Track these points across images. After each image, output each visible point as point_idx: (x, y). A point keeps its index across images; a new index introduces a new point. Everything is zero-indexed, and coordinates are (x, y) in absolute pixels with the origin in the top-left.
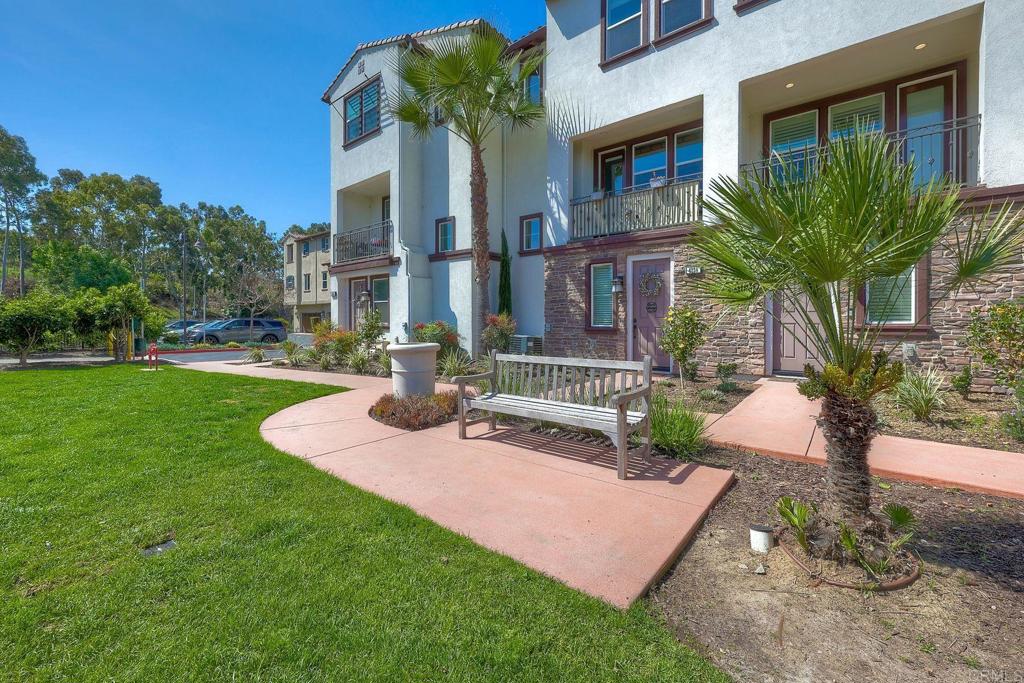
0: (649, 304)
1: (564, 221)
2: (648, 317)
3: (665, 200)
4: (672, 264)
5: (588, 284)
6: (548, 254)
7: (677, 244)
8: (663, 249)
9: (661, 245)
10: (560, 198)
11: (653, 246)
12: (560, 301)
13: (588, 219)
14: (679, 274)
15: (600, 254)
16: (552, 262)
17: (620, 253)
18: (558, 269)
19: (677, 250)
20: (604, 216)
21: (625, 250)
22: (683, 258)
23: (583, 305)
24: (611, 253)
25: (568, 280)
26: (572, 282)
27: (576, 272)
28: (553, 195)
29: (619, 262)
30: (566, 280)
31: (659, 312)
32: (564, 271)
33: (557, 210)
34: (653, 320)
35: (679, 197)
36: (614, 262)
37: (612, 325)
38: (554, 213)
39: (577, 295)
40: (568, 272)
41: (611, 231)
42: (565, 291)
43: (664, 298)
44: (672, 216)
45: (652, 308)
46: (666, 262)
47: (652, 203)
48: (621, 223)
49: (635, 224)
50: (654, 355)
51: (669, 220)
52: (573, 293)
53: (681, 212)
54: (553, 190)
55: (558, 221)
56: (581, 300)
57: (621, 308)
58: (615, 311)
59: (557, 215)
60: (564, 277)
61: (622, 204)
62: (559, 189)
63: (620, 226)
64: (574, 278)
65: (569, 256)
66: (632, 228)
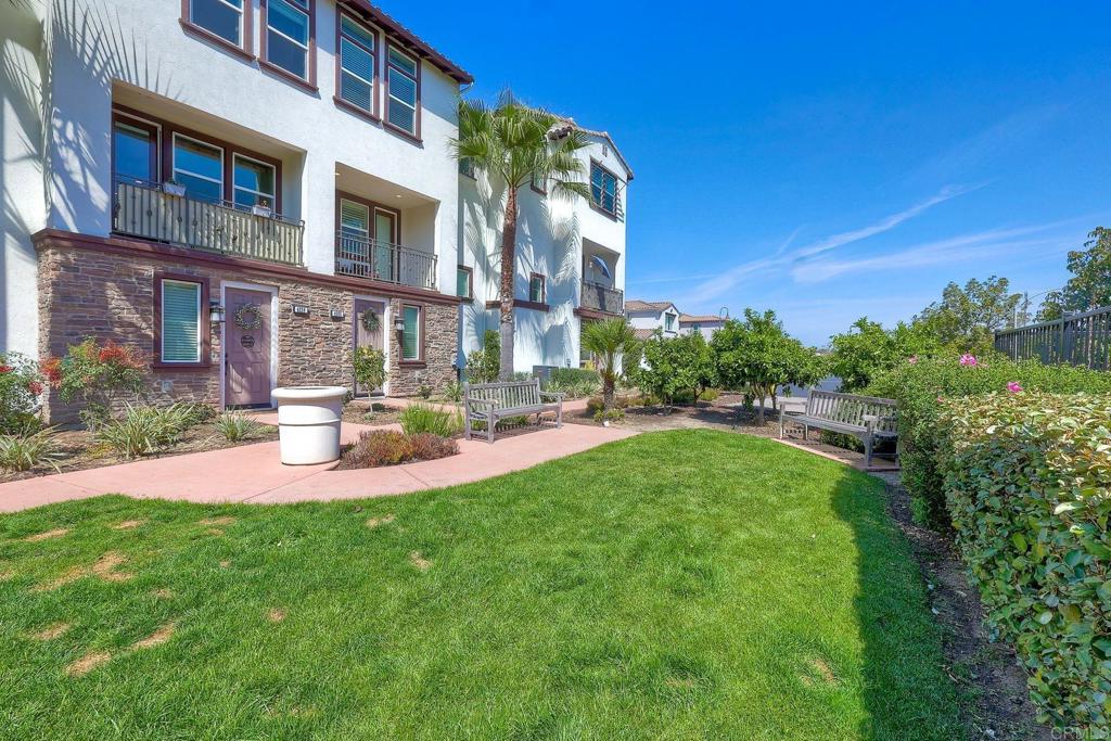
0: (244, 338)
1: (100, 197)
2: (243, 352)
3: (266, 231)
4: (275, 301)
5: (157, 303)
6: (64, 243)
7: (285, 281)
8: (269, 283)
9: (267, 278)
10: (87, 156)
11: (259, 277)
12: (95, 323)
13: (150, 214)
14: (284, 314)
15: (179, 268)
16: (71, 257)
17: (213, 274)
18: (87, 272)
19: (283, 287)
20: (180, 220)
21: (221, 273)
22: (290, 296)
23: (150, 333)
24: (199, 271)
25: (112, 292)
26: (123, 297)
27: (133, 283)
28: (68, 144)
29: (212, 284)
30: (109, 292)
31: (256, 347)
32: (103, 277)
33: (80, 172)
34: (249, 355)
35: (280, 235)
36: (205, 283)
37: (199, 361)
38: (71, 172)
39: (135, 318)
40: (114, 281)
41: (191, 242)
42: (107, 308)
43: (263, 332)
44: (272, 251)
45: (248, 342)
46: (268, 296)
47: (249, 229)
48: (208, 238)
49: (227, 245)
50: (251, 391)
51: (269, 253)
52: (125, 314)
53: (282, 250)
54: (70, 134)
55: (83, 189)
56: (144, 325)
57: (214, 341)
58: (206, 343)
59: (78, 178)
60: (102, 286)
61: (208, 215)
62: (85, 141)
63: (206, 240)
64: (129, 292)
65: (116, 257)
66: (225, 248)
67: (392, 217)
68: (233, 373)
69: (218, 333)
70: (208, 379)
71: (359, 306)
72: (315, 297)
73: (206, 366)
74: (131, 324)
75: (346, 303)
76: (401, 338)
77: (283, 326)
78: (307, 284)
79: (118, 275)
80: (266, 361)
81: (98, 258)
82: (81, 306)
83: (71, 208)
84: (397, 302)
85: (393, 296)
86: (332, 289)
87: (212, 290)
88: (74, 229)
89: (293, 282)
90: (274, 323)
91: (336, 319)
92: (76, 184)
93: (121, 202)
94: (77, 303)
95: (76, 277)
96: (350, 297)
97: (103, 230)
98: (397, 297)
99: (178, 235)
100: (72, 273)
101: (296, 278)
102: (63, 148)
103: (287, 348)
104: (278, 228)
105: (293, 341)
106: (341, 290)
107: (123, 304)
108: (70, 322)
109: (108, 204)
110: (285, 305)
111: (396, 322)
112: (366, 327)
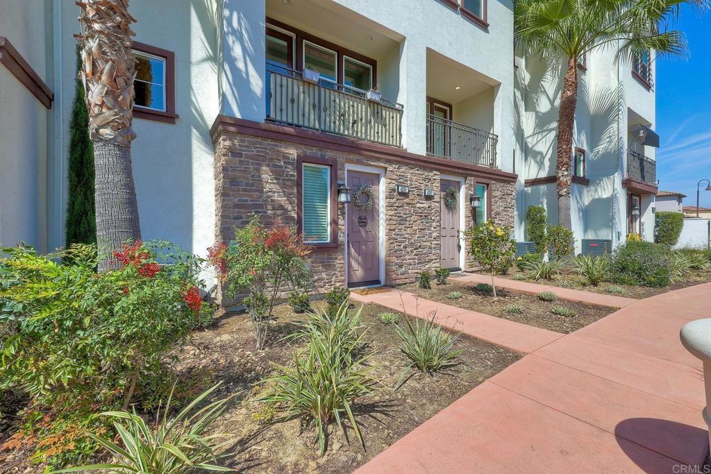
0: (360, 218)
1: (257, 83)
2: (360, 232)
3: (376, 115)
4: (383, 181)
5: (299, 185)
6: (232, 129)
7: (390, 162)
8: (379, 164)
9: (378, 159)
10: (248, 44)
11: (372, 158)
12: (254, 207)
13: (293, 101)
14: (391, 194)
15: (314, 151)
16: (237, 142)
17: (340, 157)
18: (248, 157)
19: (390, 168)
20: (314, 108)
21: (346, 155)
22: (395, 177)
23: (294, 215)
24: (329, 154)
25: (266, 175)
26: (275, 181)
27: (281, 167)
28: (234, 32)
29: (339, 167)
30: (264, 176)
31: (369, 227)
32: (259, 160)
33: (242, 58)
34: (363, 233)
35: (385, 118)
36: (333, 166)
37: (329, 241)
38: (236, 59)
39: (282, 200)
40: (268, 166)
41: (323, 128)
42: (261, 191)
43: (373, 212)
44: (380, 134)
45: (363, 222)
46: (378, 177)
47: (364, 113)
48: (335, 123)
49: (348, 129)
50: (366, 269)
51: (378, 137)
52: (276, 197)
53: (387, 133)
54: (235, 24)
55: (245, 77)
56: (290, 208)
57: (341, 222)
58: (334, 222)
59: (241, 65)
60: (258, 170)
61: (335, 101)
62: (246, 30)
63: (332, 125)
64: (278, 175)
65: (269, 142)
66: (346, 133)
67: (444, 112)
68: (352, 250)
69: (343, 214)
70: (336, 259)
71: (445, 185)
72: (413, 176)
73: (334, 246)
74: (281, 207)
75: (433, 182)
76: (474, 214)
77: (390, 206)
78: (407, 164)
79: (271, 159)
80: (375, 239)
81: (256, 143)
82: (244, 190)
83: (237, 95)
84: (471, 180)
85: (468, 175)
86: (424, 168)
87: (339, 172)
88: (238, 116)
89: (398, 162)
90: (382, 202)
91: (429, 198)
92: (240, 71)
93: (272, 91)
94: (241, 188)
95: (241, 161)
96: (437, 176)
97: (259, 116)
98: (471, 176)
99: (312, 121)
100: (237, 159)
101: (399, 159)
102: (230, 36)
103: (393, 227)
104: (384, 112)
105: (398, 221)
106: (431, 170)
107: (276, 187)
108: (236, 206)
109: (262, 90)
110: (392, 186)
111: (472, 200)
112: (447, 205)
